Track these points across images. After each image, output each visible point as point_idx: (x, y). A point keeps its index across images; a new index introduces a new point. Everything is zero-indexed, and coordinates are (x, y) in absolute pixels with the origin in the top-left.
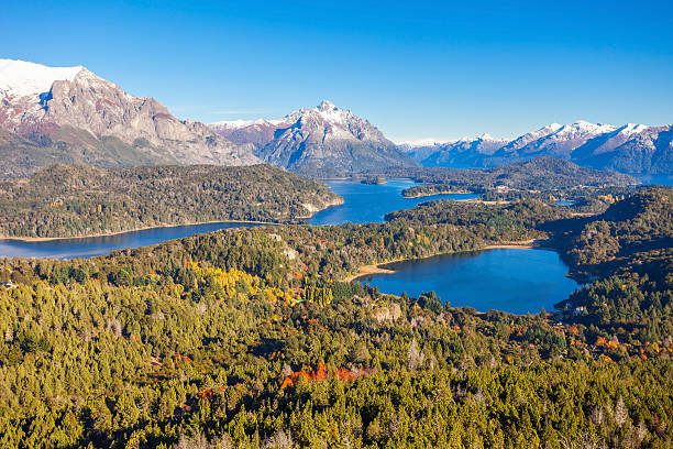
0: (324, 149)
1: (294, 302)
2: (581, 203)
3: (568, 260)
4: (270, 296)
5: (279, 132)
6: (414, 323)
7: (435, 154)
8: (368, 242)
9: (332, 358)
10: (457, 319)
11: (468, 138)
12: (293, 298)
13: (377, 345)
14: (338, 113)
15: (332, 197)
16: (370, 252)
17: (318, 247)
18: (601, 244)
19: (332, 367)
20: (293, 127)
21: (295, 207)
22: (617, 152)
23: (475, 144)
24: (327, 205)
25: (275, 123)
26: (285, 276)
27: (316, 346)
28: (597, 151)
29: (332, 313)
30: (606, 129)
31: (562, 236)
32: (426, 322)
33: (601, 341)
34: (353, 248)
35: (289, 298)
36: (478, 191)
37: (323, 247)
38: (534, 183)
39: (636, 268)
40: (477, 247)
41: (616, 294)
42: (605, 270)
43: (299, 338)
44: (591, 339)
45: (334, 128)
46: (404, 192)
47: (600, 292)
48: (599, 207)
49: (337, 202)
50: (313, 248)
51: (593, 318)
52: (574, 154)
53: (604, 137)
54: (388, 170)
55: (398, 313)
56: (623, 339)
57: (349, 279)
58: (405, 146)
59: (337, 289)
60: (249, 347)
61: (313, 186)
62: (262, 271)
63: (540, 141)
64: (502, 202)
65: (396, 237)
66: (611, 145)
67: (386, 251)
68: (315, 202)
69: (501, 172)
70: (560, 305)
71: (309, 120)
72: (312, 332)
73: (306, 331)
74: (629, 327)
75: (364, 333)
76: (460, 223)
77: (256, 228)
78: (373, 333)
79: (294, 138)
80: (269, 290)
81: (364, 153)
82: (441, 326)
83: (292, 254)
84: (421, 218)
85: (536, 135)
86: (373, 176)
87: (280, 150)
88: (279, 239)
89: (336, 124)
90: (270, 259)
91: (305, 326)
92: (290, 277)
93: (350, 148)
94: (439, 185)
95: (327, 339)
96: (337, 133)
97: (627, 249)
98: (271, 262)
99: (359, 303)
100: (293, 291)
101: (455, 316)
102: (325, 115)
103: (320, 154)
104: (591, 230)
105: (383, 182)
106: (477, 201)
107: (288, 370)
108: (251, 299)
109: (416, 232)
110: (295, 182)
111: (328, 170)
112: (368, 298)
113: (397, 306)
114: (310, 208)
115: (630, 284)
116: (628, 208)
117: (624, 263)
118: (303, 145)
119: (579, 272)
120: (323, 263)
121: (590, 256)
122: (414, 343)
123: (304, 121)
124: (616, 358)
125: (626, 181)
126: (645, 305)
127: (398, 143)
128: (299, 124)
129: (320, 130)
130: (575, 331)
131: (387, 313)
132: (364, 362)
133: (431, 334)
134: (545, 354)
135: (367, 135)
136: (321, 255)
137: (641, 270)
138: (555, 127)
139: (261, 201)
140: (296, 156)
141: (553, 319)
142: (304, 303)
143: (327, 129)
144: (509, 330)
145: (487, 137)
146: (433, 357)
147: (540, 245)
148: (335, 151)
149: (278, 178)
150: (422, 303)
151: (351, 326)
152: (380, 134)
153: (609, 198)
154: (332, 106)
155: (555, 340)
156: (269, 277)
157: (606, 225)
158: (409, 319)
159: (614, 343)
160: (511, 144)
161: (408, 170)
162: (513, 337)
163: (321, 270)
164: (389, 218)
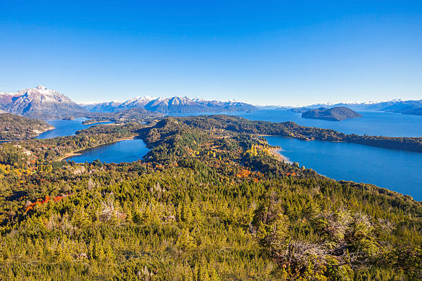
0: (42, 106)
1: (32, 173)
2: (148, 123)
3: (146, 142)
4: (18, 173)
5: (15, 98)
6: (91, 172)
7: (95, 107)
8: (68, 143)
9: (53, 193)
10: (108, 168)
11: (108, 101)
12: (31, 172)
13: (75, 184)
14: (48, 91)
15: (48, 126)
16: (69, 147)
17: (43, 148)
18: (155, 136)
19: (53, 196)
20: (23, 96)
21: (28, 132)
22: (158, 106)
23: (110, 103)
24: (46, 130)
25: (12, 94)
26: (26, 163)
27: (44, 189)
28: (152, 106)
29: (52, 175)
30: (154, 98)
31: (143, 134)
32: (96, 171)
33: (157, 166)
34: (61, 147)
35: (29, 172)
36: (113, 121)
37: (45, 148)
38: (133, 117)
39: (165, 142)
40: (114, 141)
41: (160, 151)
42: (157, 143)
43: (35, 188)
44: (154, 166)
45: (46, 97)
46: (83, 123)
47: (156, 151)
48: (154, 124)
49: (50, 128)
50: (40, 149)
51: (154, 159)
52: (145, 107)
53: (153, 101)
54: (75, 114)
55: (84, 169)
56: (163, 164)
57: (60, 159)
58: (82, 104)
59: (54, 165)
60: (6, 198)
61: (37, 122)
62: (11, 162)
63: (134, 102)
64: (123, 124)
65: (81, 140)
66: (156, 104)
67: (77, 146)
68: (39, 129)
69: (121, 113)
70: (144, 157)
71: (32, 93)
72: (42, 184)
73: (39, 184)
74: (164, 160)
75: (68, 180)
76: (107, 133)
77: (5, 143)
78: (72, 179)
79: (24, 101)
80: (17, 170)
81: (63, 108)
82: (102, 171)
83: (29, 153)
84: (91, 132)
85: (132, 100)
86: (68, 116)
87: (17, 106)
88: (20, 147)
89: (48, 96)
90: (16, 156)
91: (38, 182)
92: (29, 163)
93: (56, 105)
94: (97, 119)
95: (50, 185)
96: (48, 99)
97: (163, 136)
98: (16, 158)
99: (65, 169)
100: (31, 168)
101: (107, 166)
102: (40, 91)
103: (40, 108)
104: (152, 131)
105: (73, 119)
106: (113, 124)
107: (29, 203)
108: (6, 176)
109: (89, 138)
110: (27, 121)
111: (45, 115)
112: (69, 166)
113: (83, 167)
114: (38, 132)
115: (164, 147)
116: (162, 123)
117: (162, 141)
118: (30, 105)
119: (149, 145)
120: (46, 154)
121: (152, 140)
122: (91, 179)
123: (29, 94)
124: (161, 170)
125: (161, 115)
126: (168, 153)
127: (78, 103)
128: (26, 95)
129: (39, 98)
130: (149, 164)
131: (78, 171)
132: (68, 192)
133: (98, 175)
134: (140, 174)
135: (63, 101)
136: (45, 151)
137: (166, 142)
138: (138, 98)
139: (7, 130)
140: (27, 109)
141: (142, 162)
142: (37, 173)
143: (42, 97)
144: (127, 168)
145: (115, 101)
146: (98, 183)
147: (136, 138)
148: (48, 107)
149: (16, 119)
150: (94, 164)
151: (62, 178)
152: (69, 100)
153: (157, 121)
154: (44, 88)
155: (143, 169)
156: (16, 164)
157: (156, 129)
158: (89, 171)
159: (161, 166)
160: (124, 104)
161: (84, 114)
162: (130, 170)
163: (45, 157)
164: (77, 133)
